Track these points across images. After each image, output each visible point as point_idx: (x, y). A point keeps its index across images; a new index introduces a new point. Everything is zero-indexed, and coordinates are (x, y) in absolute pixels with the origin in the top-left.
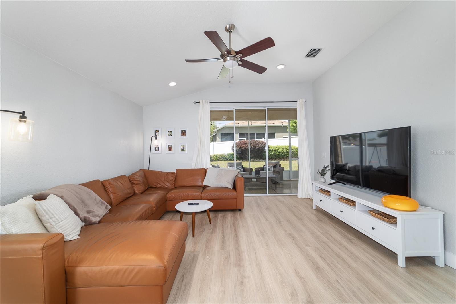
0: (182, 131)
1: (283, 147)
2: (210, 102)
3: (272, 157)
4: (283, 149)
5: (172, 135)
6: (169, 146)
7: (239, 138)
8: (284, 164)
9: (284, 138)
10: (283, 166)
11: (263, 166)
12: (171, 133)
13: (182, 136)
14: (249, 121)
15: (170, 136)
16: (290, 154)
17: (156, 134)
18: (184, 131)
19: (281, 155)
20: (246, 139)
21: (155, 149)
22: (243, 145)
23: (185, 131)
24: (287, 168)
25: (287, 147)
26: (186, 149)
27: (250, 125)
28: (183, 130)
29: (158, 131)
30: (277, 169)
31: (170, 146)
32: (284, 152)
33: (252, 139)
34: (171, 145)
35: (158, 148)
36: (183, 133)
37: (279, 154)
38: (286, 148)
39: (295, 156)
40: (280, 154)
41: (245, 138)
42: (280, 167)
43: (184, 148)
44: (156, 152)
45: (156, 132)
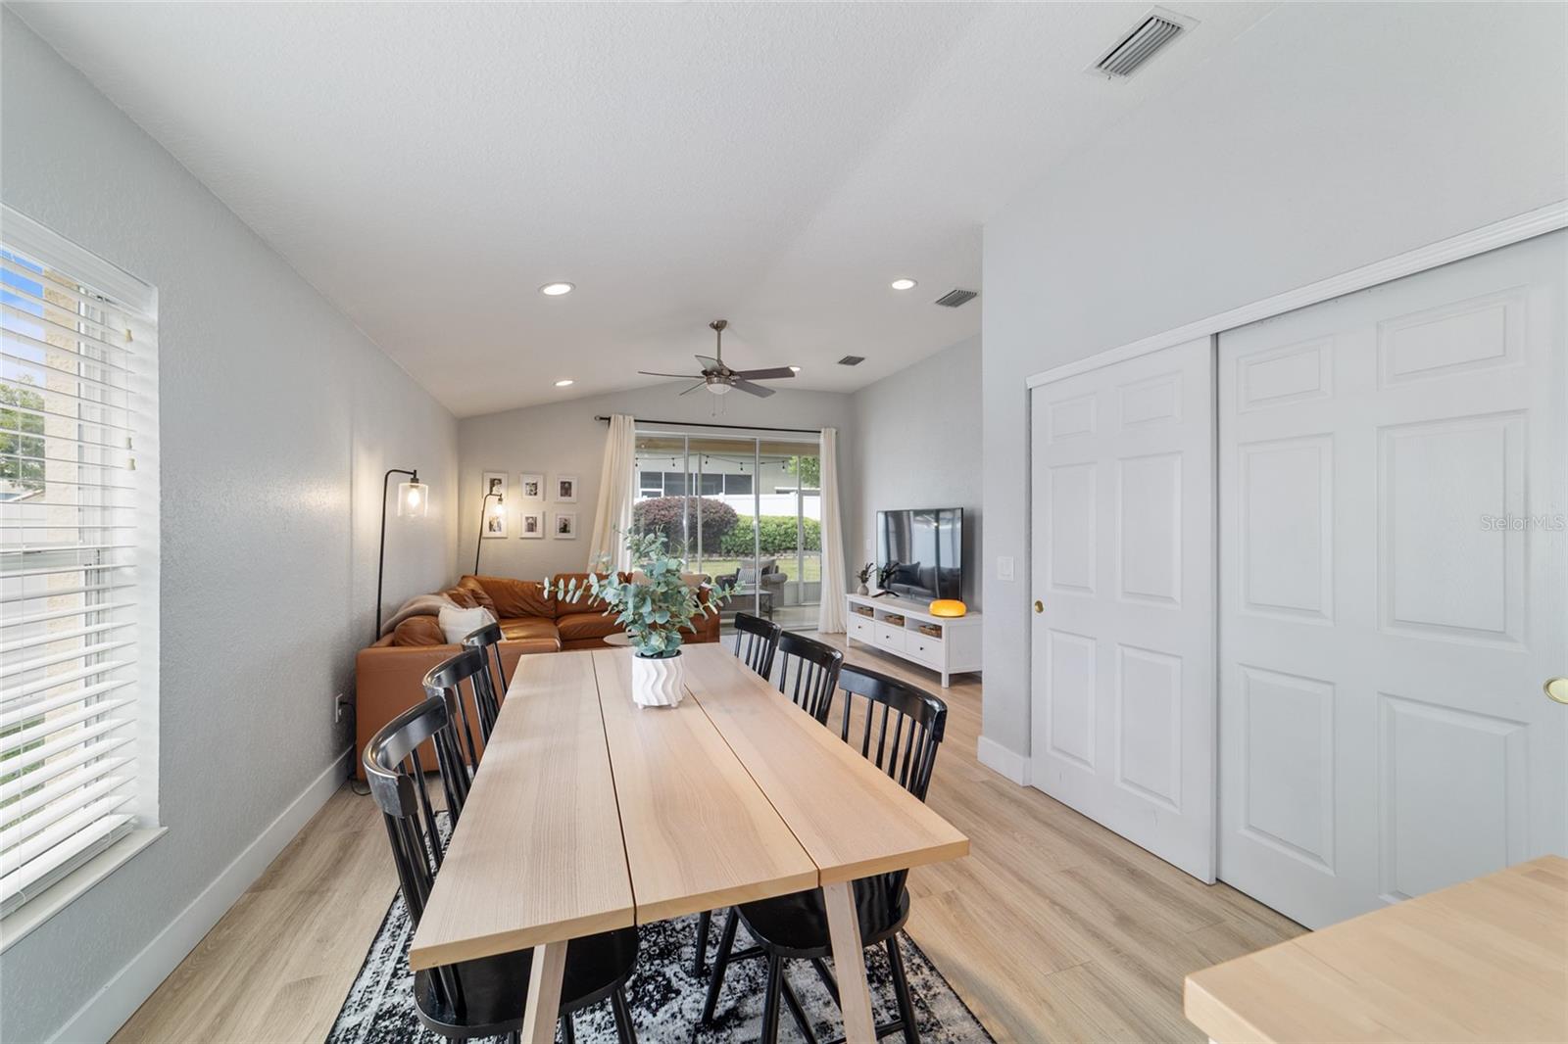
0: (563, 483)
1: (777, 521)
2: (638, 421)
3: (747, 549)
4: (778, 526)
5: (536, 494)
6: (527, 518)
7: (642, 487)
8: (786, 564)
9: (778, 492)
10: (784, 572)
11: (735, 572)
12: (533, 489)
13: (562, 495)
15: (531, 494)
16: (800, 540)
17: (494, 488)
18: (567, 485)
19: (773, 543)
20: (662, 490)
21: (491, 526)
22: (663, 513)
23: (570, 484)
24: (793, 578)
25: (787, 521)
26: (572, 527)
28: (565, 483)
29: (500, 481)
30: (772, 576)
31: (530, 521)
32: (780, 535)
34: (534, 516)
35: (499, 524)
36: (566, 489)
37: (765, 541)
38: (784, 523)
39: (812, 545)
40: (770, 540)
41: (661, 487)
42: (777, 572)
43: (566, 526)
44: (492, 534)
45: (493, 483)
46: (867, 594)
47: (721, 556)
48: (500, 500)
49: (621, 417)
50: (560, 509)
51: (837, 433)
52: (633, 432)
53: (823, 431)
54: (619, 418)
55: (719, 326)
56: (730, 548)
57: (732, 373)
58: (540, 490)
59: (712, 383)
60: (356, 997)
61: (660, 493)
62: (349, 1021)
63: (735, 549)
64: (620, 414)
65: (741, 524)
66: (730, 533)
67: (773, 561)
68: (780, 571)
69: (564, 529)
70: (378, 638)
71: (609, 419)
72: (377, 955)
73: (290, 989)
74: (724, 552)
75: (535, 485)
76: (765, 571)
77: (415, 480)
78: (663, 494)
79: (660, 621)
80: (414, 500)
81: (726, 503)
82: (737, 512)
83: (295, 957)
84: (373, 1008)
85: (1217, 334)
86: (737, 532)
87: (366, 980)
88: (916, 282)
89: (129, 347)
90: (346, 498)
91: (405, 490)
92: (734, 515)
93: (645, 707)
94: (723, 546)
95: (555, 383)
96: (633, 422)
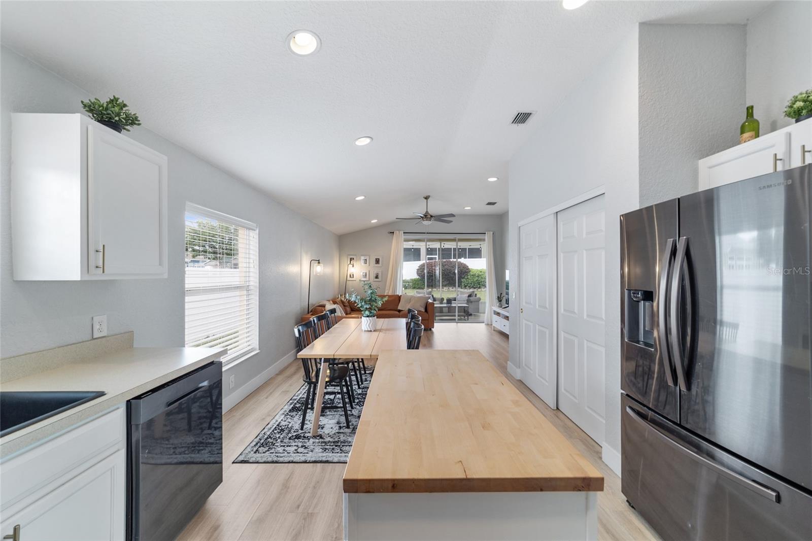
0: (376, 259)
2: (404, 233)
5: (366, 263)
6: (363, 273)
13: (376, 264)
14: (441, 243)
15: (364, 264)
17: (351, 261)
20: (437, 257)
21: (350, 276)
23: (379, 259)
26: (380, 276)
27: (442, 247)
29: (353, 259)
33: (445, 259)
34: (366, 272)
35: (353, 275)
36: (377, 261)
42: (476, 296)
43: (377, 276)
44: (351, 279)
45: (351, 259)
46: (501, 307)
47: (462, 288)
48: (353, 266)
49: (398, 232)
50: (375, 269)
51: (493, 233)
52: (403, 237)
53: (486, 233)
54: (396, 233)
55: (427, 198)
56: (466, 285)
57: (431, 216)
58: (368, 262)
59: (424, 221)
60: (297, 395)
61: (436, 258)
62: (295, 398)
63: (469, 285)
64: (397, 230)
65: (471, 273)
66: (466, 278)
67: (473, 292)
68: (478, 296)
69: (377, 277)
70: (308, 313)
71: (393, 233)
72: (302, 389)
73: (283, 392)
74: (463, 286)
75: (366, 260)
76: (470, 296)
77: (319, 263)
78: (437, 258)
79: (368, 307)
80: (319, 269)
81: (464, 263)
82: (470, 267)
83: (285, 387)
84: (300, 397)
85: (557, 212)
86: (469, 277)
87: (299, 392)
88: (498, 178)
89: (254, 239)
90: (299, 269)
91: (316, 266)
92: (468, 269)
93: (365, 331)
94: (463, 284)
95: (370, 222)
96: (403, 234)
